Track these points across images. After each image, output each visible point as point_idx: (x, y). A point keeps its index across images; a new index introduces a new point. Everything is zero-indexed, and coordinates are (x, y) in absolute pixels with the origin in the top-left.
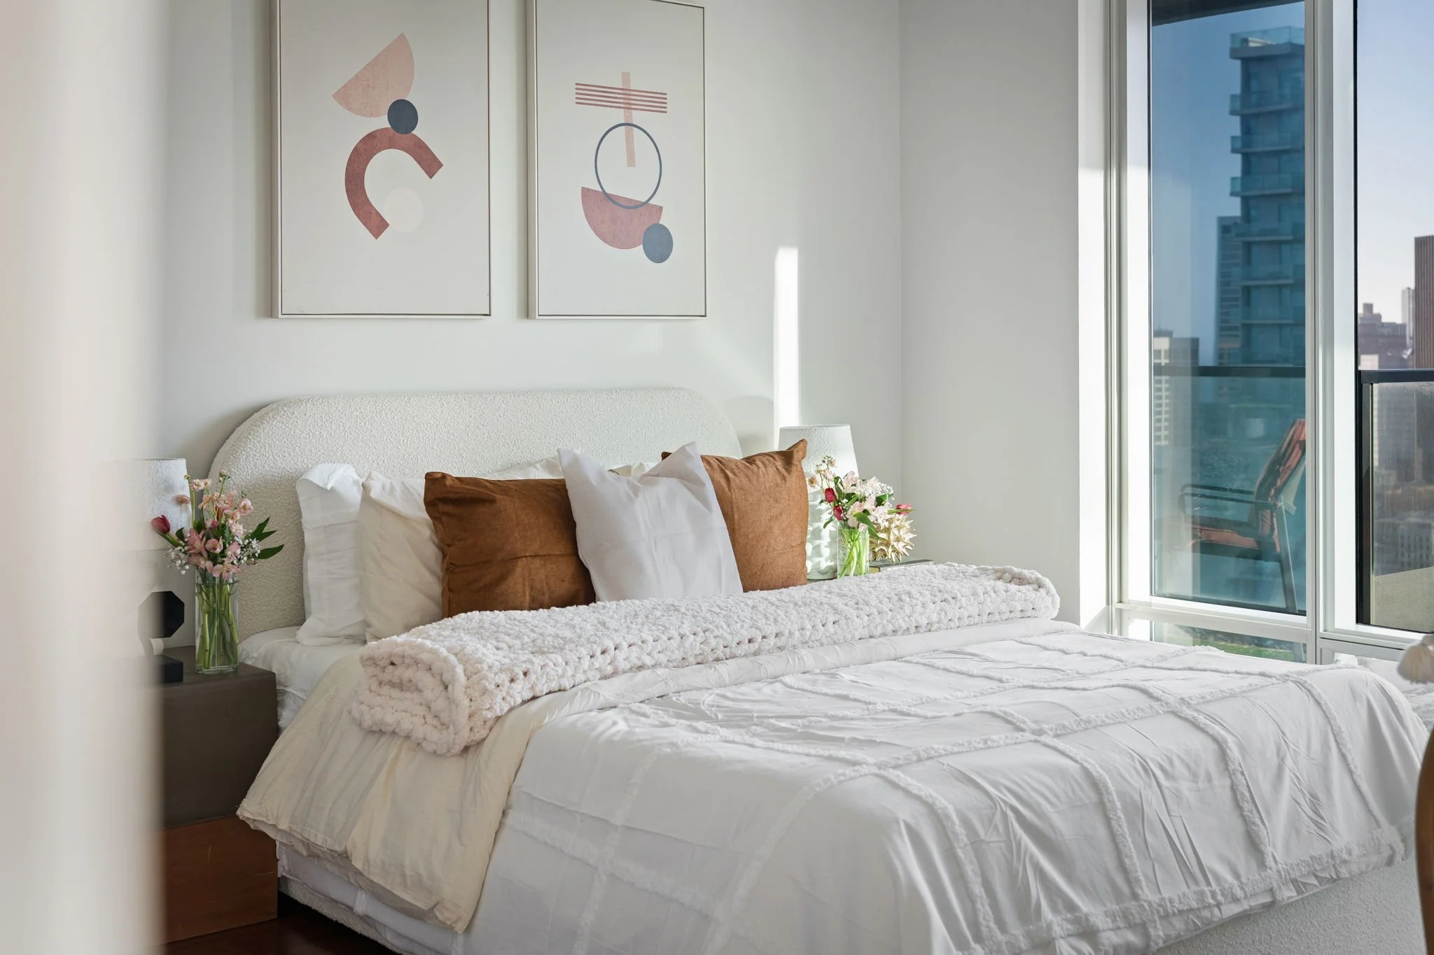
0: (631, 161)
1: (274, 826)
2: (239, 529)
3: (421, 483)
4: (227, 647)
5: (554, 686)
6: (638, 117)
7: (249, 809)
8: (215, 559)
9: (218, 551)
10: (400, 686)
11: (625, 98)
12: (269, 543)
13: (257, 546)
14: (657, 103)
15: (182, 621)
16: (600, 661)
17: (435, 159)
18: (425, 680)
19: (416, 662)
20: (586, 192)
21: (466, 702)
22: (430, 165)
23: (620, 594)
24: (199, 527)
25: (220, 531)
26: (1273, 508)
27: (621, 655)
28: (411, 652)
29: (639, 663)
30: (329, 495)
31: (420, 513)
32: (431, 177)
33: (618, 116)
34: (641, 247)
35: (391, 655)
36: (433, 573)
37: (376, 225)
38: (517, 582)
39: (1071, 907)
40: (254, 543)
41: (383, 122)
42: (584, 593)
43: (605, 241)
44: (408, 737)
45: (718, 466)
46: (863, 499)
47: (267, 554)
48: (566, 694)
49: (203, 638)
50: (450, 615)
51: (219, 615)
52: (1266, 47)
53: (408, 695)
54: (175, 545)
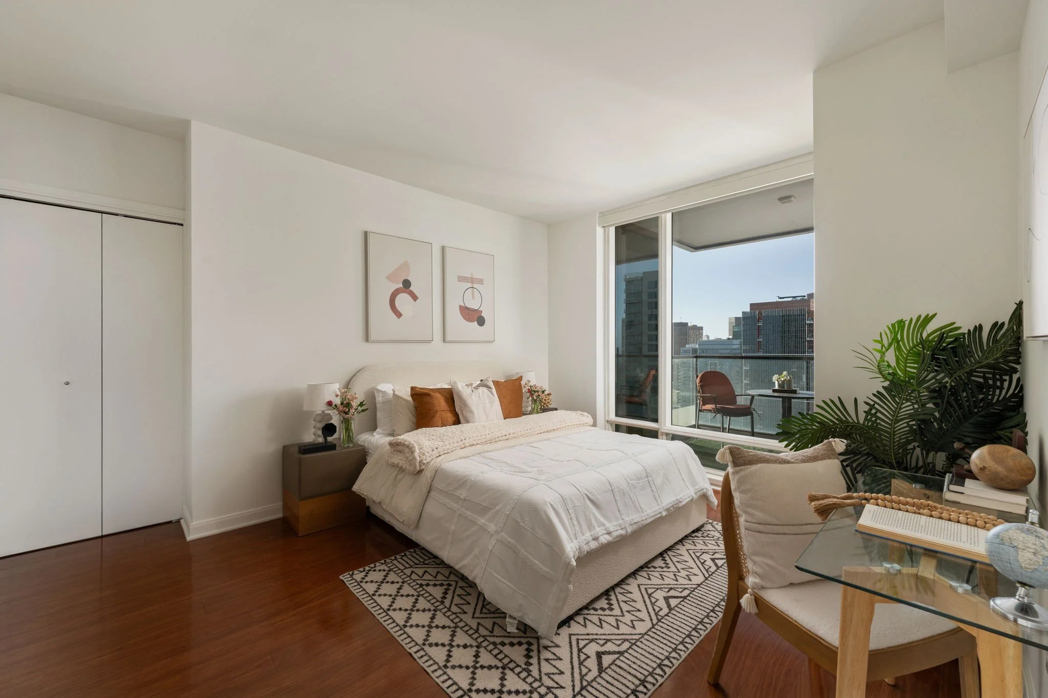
0: (473, 298)
1: (362, 493)
2: (355, 404)
3: (410, 389)
4: (350, 438)
5: (446, 452)
6: (475, 286)
7: (355, 488)
8: (346, 413)
9: (347, 411)
10: (400, 452)
11: (472, 280)
12: (364, 408)
13: (360, 409)
14: (481, 282)
15: (336, 432)
16: (461, 443)
17: (416, 296)
18: (407, 450)
19: (404, 445)
20: (460, 307)
21: (418, 458)
22: (415, 298)
23: (467, 422)
24: (342, 403)
25: (348, 405)
26: (645, 392)
27: (466, 441)
28: (403, 442)
29: (472, 444)
30: (384, 393)
31: (410, 399)
32: (415, 301)
33: (470, 285)
34: (476, 322)
35: (397, 442)
36: (413, 415)
37: (399, 315)
38: (437, 419)
39: (603, 525)
40: (359, 408)
41: (401, 285)
42: (457, 422)
43: (466, 320)
44: (401, 468)
45: (496, 383)
46: (538, 392)
47: (363, 411)
48: (450, 454)
49: (343, 436)
50: (417, 429)
51: (348, 429)
52: (631, 278)
53: (402, 454)
54: (334, 409)
